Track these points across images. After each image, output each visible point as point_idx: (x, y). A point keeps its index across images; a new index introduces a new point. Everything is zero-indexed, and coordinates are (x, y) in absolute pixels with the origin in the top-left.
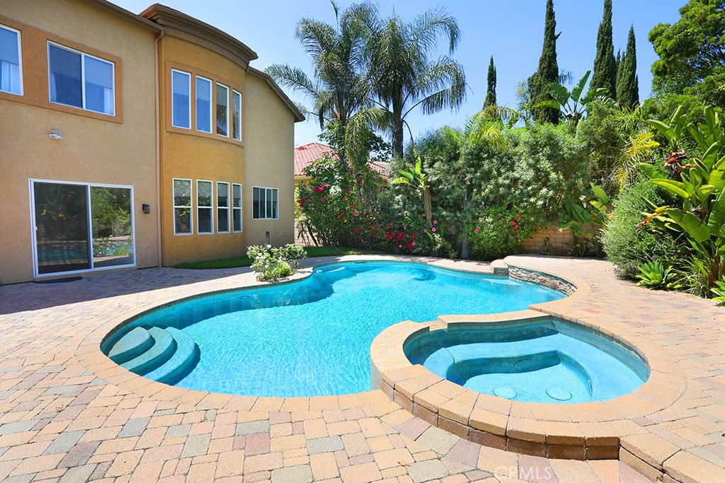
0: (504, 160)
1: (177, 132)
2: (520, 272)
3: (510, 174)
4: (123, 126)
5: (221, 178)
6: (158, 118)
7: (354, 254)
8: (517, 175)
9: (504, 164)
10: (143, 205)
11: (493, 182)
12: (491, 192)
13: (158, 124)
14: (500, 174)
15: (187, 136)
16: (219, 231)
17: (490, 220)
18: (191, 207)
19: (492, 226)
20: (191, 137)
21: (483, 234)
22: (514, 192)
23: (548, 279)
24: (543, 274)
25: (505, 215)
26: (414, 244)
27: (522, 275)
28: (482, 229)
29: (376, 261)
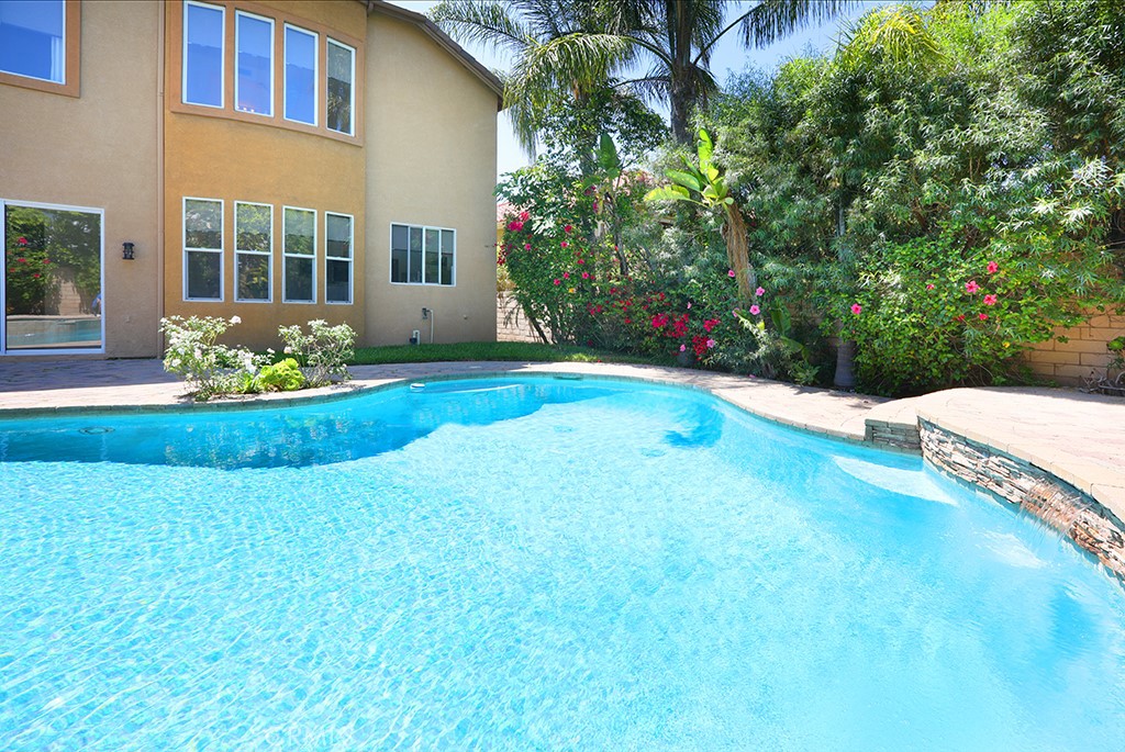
0: (935, 97)
1: (191, 112)
2: (948, 448)
3: (955, 135)
4: (81, 102)
5: (295, 201)
6: (160, 90)
7: (581, 360)
8: (980, 137)
9: (934, 112)
10: (125, 245)
11: (896, 165)
12: (896, 196)
13: (160, 99)
14: (919, 141)
15: (215, 121)
16: (289, 297)
17: (894, 278)
18: (222, 250)
19: (902, 296)
20: (225, 123)
21: (876, 321)
22: (974, 192)
23: (1056, 497)
24: (1034, 470)
25: (947, 264)
26: (712, 343)
27: (958, 458)
28: (875, 305)
29: (606, 377)
